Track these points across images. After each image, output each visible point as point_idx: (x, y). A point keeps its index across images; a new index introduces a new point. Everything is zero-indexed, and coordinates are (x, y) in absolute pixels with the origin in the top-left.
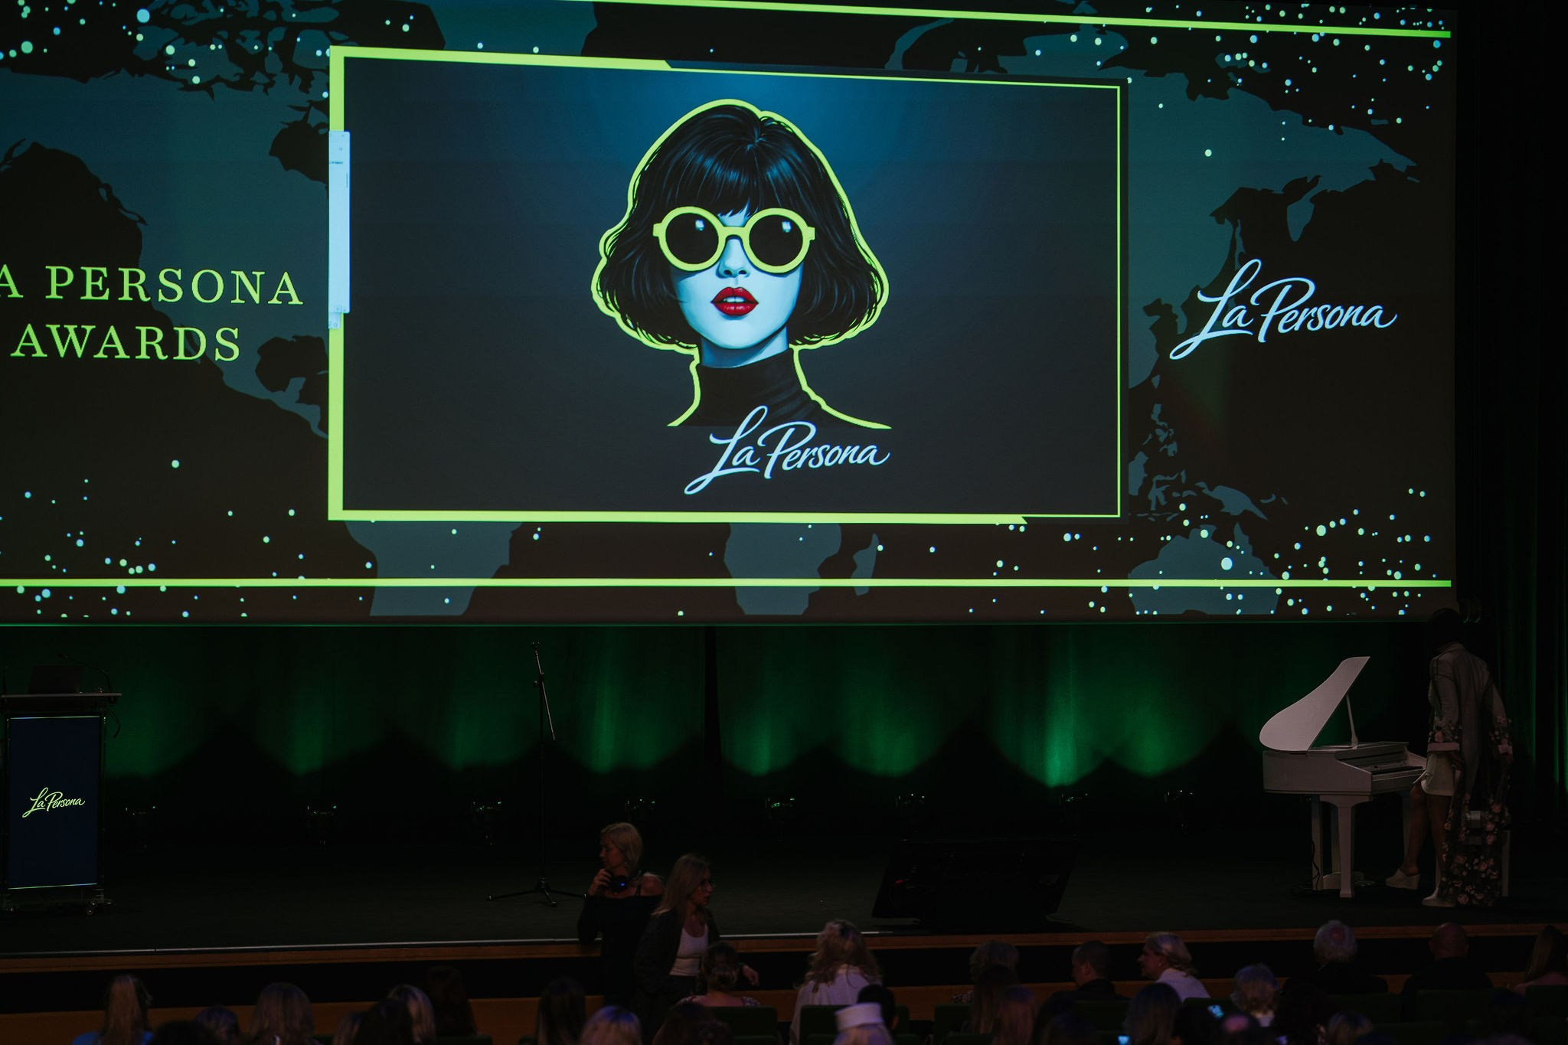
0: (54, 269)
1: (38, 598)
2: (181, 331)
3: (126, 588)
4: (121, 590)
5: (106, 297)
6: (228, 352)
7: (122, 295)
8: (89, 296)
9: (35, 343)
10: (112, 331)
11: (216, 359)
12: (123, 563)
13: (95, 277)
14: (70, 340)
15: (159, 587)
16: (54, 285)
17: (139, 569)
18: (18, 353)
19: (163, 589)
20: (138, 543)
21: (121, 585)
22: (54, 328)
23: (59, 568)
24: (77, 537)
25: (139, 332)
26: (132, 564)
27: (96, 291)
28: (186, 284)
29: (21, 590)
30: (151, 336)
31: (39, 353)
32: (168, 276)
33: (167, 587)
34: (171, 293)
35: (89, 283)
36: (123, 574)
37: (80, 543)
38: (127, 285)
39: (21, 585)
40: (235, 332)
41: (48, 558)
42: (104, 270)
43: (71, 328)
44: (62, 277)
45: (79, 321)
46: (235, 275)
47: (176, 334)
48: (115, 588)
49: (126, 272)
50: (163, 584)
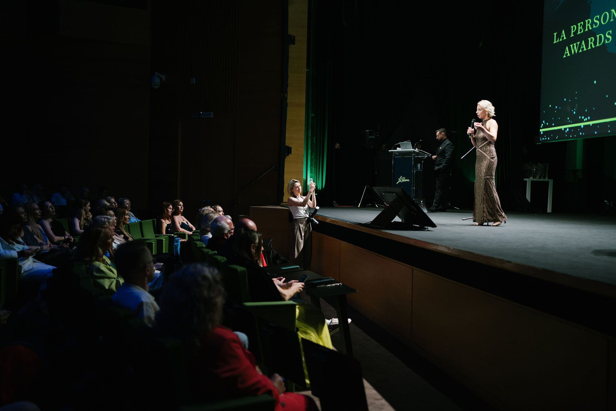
0: (572, 27)
1: (566, 131)
2: (598, 36)
3: (584, 126)
4: (582, 127)
5: (582, 32)
6: (608, 39)
7: (585, 29)
8: (579, 33)
9: (568, 52)
10: (583, 42)
11: (606, 43)
12: (583, 117)
13: (580, 27)
14: (574, 48)
15: (590, 125)
16: (572, 32)
17: (586, 119)
18: (565, 56)
19: (591, 125)
20: (586, 111)
21: (582, 125)
22: (571, 46)
23: (570, 122)
24: (574, 111)
25: (589, 40)
26: (585, 118)
27: (581, 31)
28: (600, 20)
29: (563, 129)
30: (591, 40)
31: (569, 55)
32: (597, 19)
33: (592, 124)
34: (596, 24)
35: (579, 28)
36: (582, 121)
37: (574, 113)
38: (587, 25)
39: (563, 127)
40: (611, 32)
41: (568, 118)
42: (582, 23)
43: (575, 44)
44: (574, 28)
45: (576, 42)
46: (612, 11)
47: (597, 37)
48: (581, 126)
49: (587, 21)
50: (591, 123)
